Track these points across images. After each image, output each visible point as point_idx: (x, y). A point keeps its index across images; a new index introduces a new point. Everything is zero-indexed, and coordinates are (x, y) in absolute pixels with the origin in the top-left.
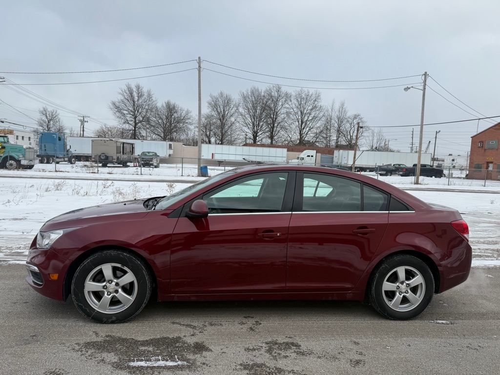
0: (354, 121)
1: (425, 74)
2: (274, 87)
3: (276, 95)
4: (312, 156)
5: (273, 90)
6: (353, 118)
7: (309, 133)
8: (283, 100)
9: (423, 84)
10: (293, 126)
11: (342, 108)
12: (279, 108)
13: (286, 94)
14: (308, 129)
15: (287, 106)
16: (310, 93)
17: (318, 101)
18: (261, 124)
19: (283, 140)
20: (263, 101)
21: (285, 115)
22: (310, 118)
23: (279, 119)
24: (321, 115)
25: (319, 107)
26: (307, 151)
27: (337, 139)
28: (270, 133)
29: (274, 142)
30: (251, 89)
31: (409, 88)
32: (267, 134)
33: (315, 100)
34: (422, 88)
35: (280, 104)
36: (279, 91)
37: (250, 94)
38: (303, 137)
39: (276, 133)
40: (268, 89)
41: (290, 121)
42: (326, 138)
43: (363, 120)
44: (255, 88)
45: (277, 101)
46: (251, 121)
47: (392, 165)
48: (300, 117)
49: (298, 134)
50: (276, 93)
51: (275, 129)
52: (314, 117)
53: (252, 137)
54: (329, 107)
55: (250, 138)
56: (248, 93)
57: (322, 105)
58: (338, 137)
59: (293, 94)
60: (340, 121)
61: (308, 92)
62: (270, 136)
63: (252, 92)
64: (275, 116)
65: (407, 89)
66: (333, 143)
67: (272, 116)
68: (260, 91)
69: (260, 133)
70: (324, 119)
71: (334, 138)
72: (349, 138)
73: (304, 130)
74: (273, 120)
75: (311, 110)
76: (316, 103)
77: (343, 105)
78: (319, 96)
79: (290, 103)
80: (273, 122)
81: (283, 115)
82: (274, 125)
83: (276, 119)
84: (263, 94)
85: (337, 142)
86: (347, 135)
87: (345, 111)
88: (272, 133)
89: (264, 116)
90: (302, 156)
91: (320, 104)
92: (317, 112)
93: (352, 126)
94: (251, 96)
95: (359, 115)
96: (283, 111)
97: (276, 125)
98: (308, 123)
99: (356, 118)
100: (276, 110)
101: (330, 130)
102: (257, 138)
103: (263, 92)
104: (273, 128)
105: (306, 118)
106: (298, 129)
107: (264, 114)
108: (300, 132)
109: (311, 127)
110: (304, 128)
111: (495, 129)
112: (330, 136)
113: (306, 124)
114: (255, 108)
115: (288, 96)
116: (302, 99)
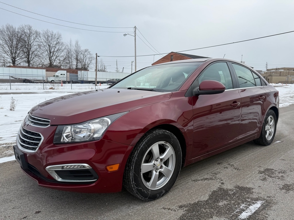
0: (86, 53)
1: (135, 27)
2: (26, 26)
3: (28, 32)
4: (64, 75)
5: (25, 29)
6: (84, 51)
7: (56, 59)
8: (35, 36)
9: (134, 33)
10: (44, 55)
11: (77, 44)
12: (31, 42)
13: (36, 32)
14: (55, 57)
15: (37, 40)
16: (54, 33)
17: (60, 39)
18: (18, 52)
19: (38, 64)
20: (18, 35)
21: (38, 47)
22: (56, 50)
23: (33, 49)
24: (63, 48)
25: (61, 43)
26: (60, 71)
27: (77, 64)
28: (26, 58)
29: (30, 65)
30: (6, 25)
31: (126, 35)
32: (24, 59)
33: (58, 38)
34: (134, 35)
35: (32, 38)
36: (30, 29)
37: (6, 29)
38: (52, 62)
39: (32, 59)
40: (21, 27)
41: (41, 51)
42: (69, 63)
43: (90, 53)
44: (9, 25)
45: (29, 36)
46: (9, 49)
47: (115, 79)
48: (48, 49)
49: (48, 60)
50: (28, 30)
51: (30, 56)
52: (58, 49)
53: (11, 61)
54: (68, 44)
55: (10, 63)
56: (3, 28)
57: (63, 42)
58: (77, 63)
59: (41, 32)
60: (77, 52)
61: (53, 32)
62: (27, 61)
63: (8, 28)
64: (29, 47)
65: (125, 35)
66: (74, 67)
67: (27, 47)
68: (14, 28)
69: (18, 59)
70: (65, 51)
71: (75, 63)
72: (83, 64)
73: (53, 58)
74: (28, 49)
75: (56, 44)
76: (59, 40)
77: (77, 43)
78: (60, 36)
79: (40, 39)
80: (28, 51)
81: (35, 47)
82: (29, 53)
83: (30, 49)
84: (17, 30)
85: (77, 66)
86: (82, 62)
87: (79, 47)
88: (28, 58)
89: (19, 47)
90: (57, 75)
91: (61, 41)
92: (61, 46)
93: (85, 57)
94: (7, 31)
95: (87, 50)
96: (35, 43)
97: (30, 53)
98: (54, 53)
99: (86, 52)
100: (30, 43)
101: (71, 58)
102: (16, 62)
103: (17, 29)
104: (29, 55)
105: (53, 50)
106: (48, 57)
107: (20, 45)
108: (50, 58)
109: (57, 56)
110: (52, 56)
111: (162, 60)
112: (72, 62)
113: (53, 54)
114: (11, 40)
115: (37, 34)
116: (48, 37)
